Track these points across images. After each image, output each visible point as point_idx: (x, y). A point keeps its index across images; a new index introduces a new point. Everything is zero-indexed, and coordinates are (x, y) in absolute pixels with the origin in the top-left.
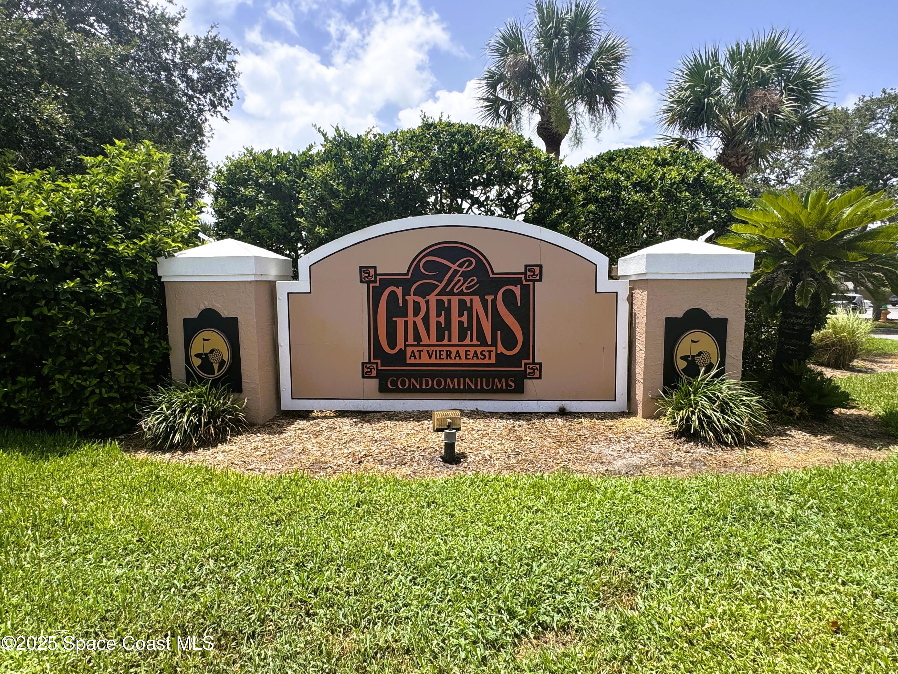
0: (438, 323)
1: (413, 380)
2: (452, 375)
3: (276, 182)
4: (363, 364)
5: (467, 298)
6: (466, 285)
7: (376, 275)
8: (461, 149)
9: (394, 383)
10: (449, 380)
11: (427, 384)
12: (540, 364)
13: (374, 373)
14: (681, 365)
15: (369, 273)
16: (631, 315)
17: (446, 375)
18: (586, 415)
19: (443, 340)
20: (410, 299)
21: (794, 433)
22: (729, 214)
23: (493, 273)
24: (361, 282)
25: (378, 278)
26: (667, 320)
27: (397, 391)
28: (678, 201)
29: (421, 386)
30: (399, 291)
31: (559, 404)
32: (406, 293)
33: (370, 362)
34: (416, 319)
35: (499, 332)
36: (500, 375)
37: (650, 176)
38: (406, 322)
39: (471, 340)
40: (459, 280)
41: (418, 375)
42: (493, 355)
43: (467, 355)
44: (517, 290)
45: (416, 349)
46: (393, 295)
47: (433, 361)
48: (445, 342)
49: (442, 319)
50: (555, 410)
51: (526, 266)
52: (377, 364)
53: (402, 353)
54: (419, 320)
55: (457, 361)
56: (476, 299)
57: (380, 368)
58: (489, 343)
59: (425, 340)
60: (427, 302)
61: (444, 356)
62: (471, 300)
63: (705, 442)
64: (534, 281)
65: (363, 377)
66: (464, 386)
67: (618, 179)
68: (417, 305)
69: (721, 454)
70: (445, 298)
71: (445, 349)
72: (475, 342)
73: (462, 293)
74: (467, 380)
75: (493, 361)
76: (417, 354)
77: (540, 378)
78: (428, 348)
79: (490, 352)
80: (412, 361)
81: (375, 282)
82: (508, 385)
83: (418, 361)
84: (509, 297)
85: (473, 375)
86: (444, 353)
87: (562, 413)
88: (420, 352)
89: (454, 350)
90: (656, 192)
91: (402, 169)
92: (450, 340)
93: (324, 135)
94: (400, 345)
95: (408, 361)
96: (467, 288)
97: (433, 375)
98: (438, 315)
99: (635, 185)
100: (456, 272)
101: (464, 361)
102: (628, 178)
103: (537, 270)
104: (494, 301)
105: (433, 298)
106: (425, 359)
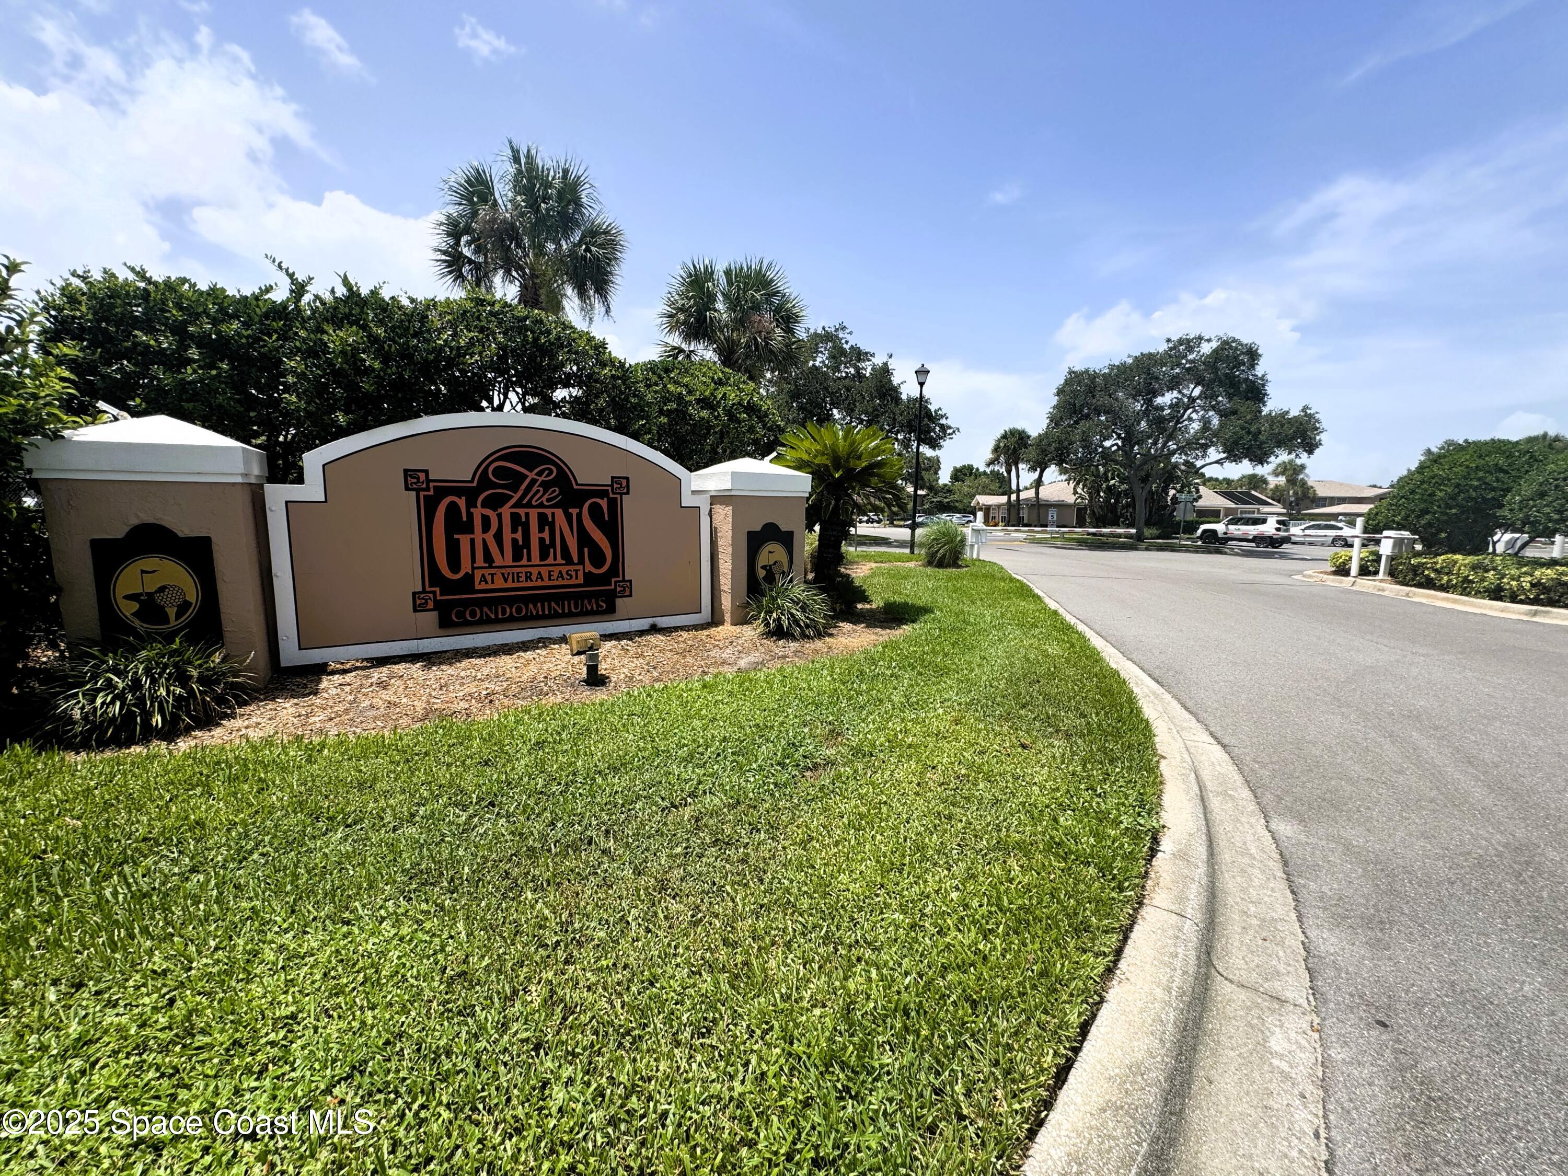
0: (514, 541)
1: (485, 609)
2: (534, 599)
3: (218, 333)
4: (414, 594)
5: (548, 512)
6: (546, 496)
7: (428, 481)
8: (536, 339)
9: (460, 615)
10: (531, 606)
11: (504, 613)
12: (630, 581)
13: (431, 605)
14: (762, 573)
15: (418, 479)
16: (713, 532)
17: (527, 600)
18: (682, 628)
19: (521, 559)
20: (478, 512)
21: (841, 624)
22: (776, 438)
23: (577, 484)
24: (407, 489)
25: (432, 484)
26: (749, 533)
27: (467, 624)
28: (739, 421)
29: (497, 615)
30: (462, 502)
31: (651, 621)
32: (471, 504)
33: (424, 591)
34: (486, 536)
35: (586, 550)
36: (589, 596)
37: (712, 394)
38: (472, 541)
39: (555, 559)
40: (538, 491)
41: (492, 603)
42: (581, 574)
43: (550, 576)
44: (604, 503)
45: (487, 572)
46: (453, 507)
47: (510, 584)
48: (524, 562)
49: (519, 536)
50: (646, 627)
51: (613, 478)
52: (434, 593)
53: (469, 578)
54: (490, 537)
55: (540, 583)
56: (559, 513)
57: (438, 598)
58: (576, 560)
59: (498, 561)
60: (500, 516)
61: (523, 578)
62: (553, 514)
63: (793, 638)
64: (621, 494)
65: (415, 611)
66: (550, 611)
67: (681, 393)
68: (486, 521)
69: (809, 646)
70: (522, 512)
71: (524, 570)
72: (560, 560)
73: (541, 505)
74: (553, 604)
75: (581, 580)
76: (489, 578)
77: (631, 595)
78: (503, 571)
79: (577, 571)
80: (483, 586)
81: (428, 489)
82: (598, 605)
83: (490, 586)
84: (595, 511)
85: (559, 598)
86: (523, 575)
87: (654, 629)
88: (492, 575)
89: (535, 571)
90: (720, 410)
91: (461, 352)
92: (529, 559)
93: (291, 276)
94: (466, 567)
95: (477, 587)
96: (548, 500)
97: (510, 601)
98: (514, 531)
99: (698, 401)
100: (533, 481)
101: (546, 583)
102: (690, 392)
103: (624, 483)
104: (579, 516)
105: (506, 511)
106: (499, 583)
